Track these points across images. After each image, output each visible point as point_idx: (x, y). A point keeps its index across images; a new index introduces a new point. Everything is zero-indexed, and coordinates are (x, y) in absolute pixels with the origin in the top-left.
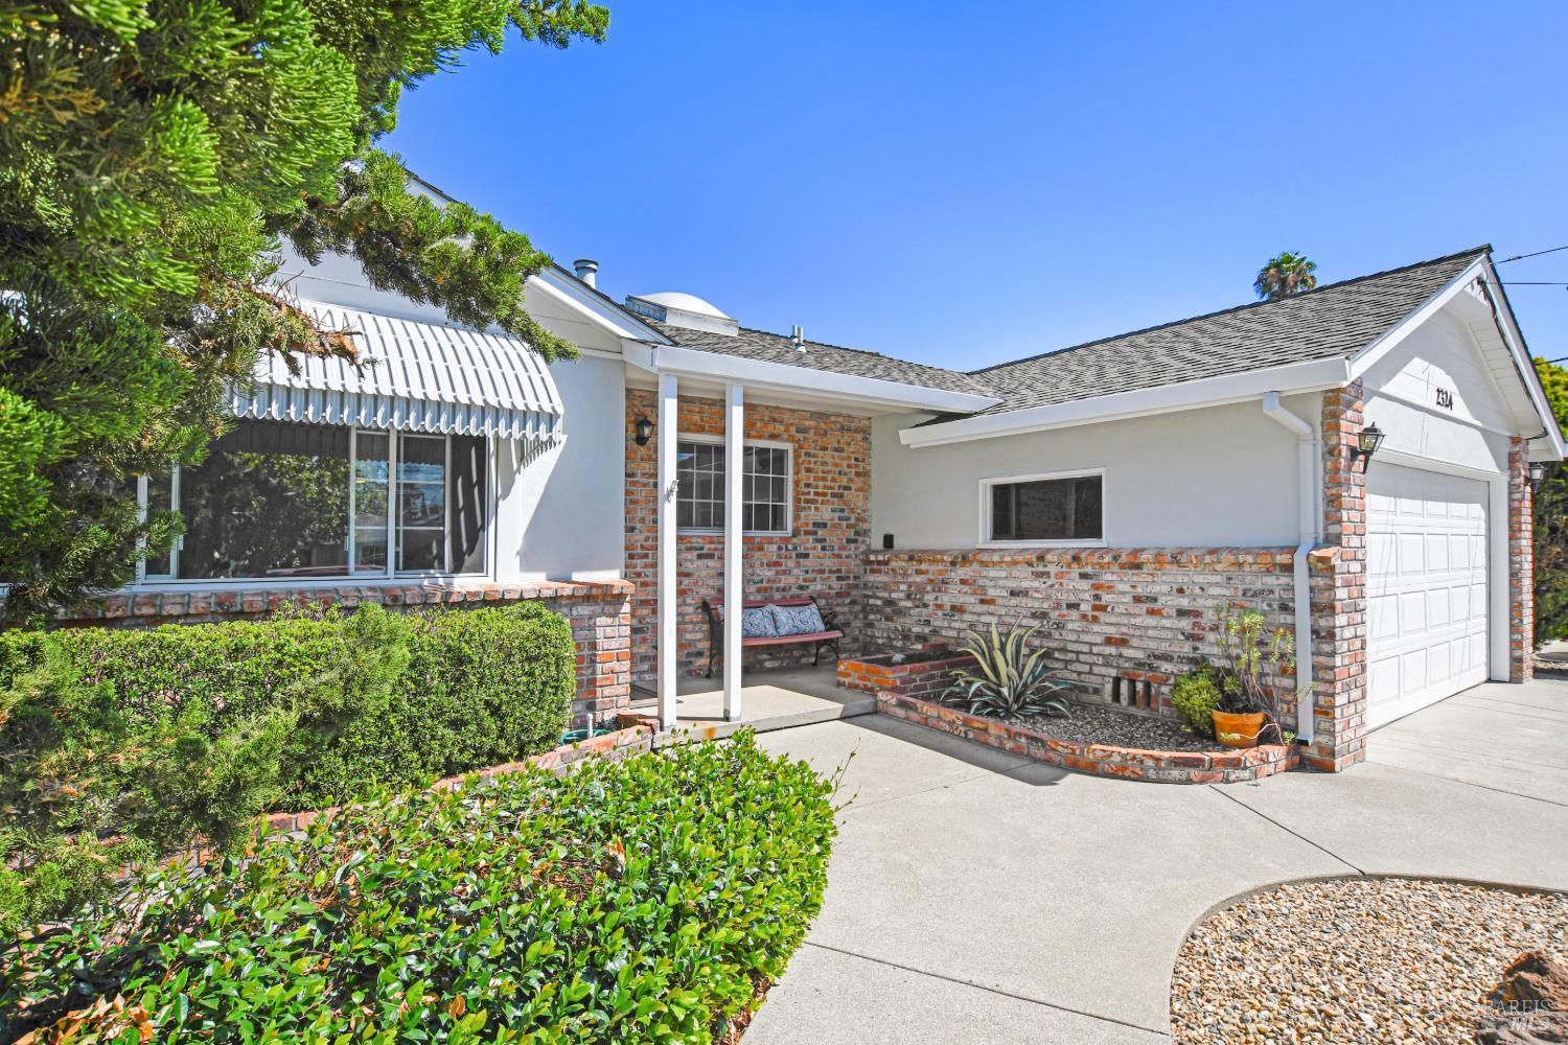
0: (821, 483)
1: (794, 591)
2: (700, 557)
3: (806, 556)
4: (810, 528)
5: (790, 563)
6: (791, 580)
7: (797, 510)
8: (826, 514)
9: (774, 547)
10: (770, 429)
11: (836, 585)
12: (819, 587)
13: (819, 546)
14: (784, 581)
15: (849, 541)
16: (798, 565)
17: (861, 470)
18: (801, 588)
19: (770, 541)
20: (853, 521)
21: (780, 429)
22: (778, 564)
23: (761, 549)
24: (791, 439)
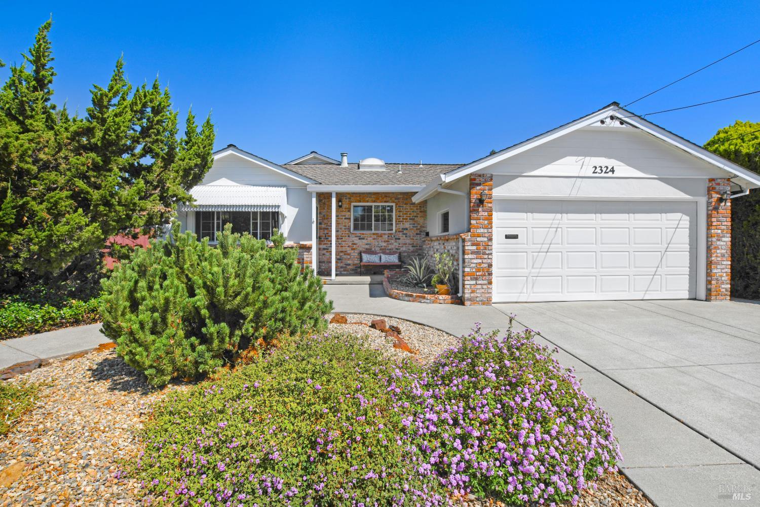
0: (405, 216)
1: (394, 250)
2: (359, 239)
3: (399, 239)
4: (401, 230)
5: (393, 241)
6: (393, 246)
7: (396, 224)
8: (407, 225)
9: (387, 236)
10: (385, 199)
11: (411, 249)
12: (404, 249)
13: (404, 236)
14: (390, 247)
15: (417, 234)
16: (396, 242)
17: (422, 210)
18: (397, 249)
19: (385, 234)
20: (419, 227)
21: (388, 199)
22: (388, 241)
23: (381, 236)
24: (393, 202)
